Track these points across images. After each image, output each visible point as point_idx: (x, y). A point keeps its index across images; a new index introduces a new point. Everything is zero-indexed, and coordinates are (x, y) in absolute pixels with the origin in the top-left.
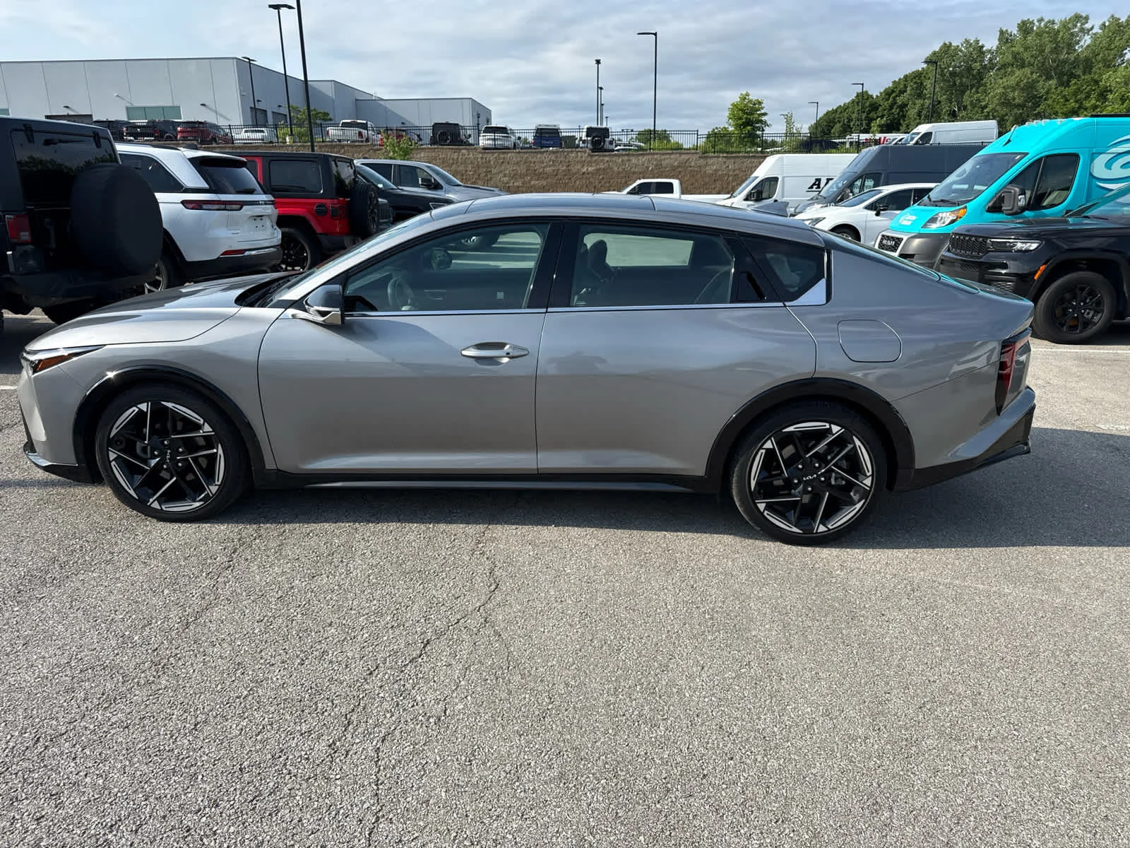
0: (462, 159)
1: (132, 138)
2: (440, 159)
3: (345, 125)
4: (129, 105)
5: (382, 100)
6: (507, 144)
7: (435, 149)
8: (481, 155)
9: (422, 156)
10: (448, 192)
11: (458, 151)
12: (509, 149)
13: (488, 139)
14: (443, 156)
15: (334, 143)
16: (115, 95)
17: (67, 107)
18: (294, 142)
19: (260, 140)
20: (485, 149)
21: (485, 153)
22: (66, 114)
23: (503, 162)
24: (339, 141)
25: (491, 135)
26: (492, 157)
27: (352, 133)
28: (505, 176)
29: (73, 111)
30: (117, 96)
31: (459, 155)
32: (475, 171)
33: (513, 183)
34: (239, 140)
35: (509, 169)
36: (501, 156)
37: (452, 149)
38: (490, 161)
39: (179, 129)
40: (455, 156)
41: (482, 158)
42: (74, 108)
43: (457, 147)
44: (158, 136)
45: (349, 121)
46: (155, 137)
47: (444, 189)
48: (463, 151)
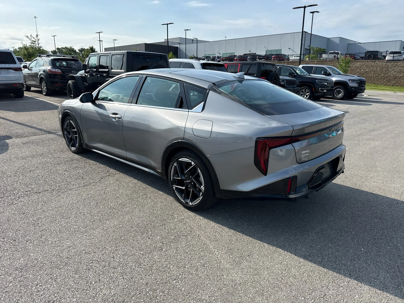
0: (375, 65)
1: (259, 60)
2: (365, 65)
3: (330, 53)
4: (267, 50)
5: (360, 43)
6: (400, 58)
7: (364, 61)
8: (385, 63)
9: (358, 64)
10: (333, 77)
11: (375, 62)
12: (401, 60)
13: (391, 57)
14: (367, 64)
15: (324, 60)
16: (264, 46)
17: (250, 51)
18: (309, 60)
19: (298, 59)
20: (388, 61)
21: (387, 62)
22: (249, 53)
23: (395, 66)
24: (326, 59)
25: (392, 55)
26: (390, 64)
27: (332, 56)
28: (395, 72)
29: (251, 52)
30: (264, 47)
31: (374, 64)
32: (381, 70)
33: (399, 75)
34: (291, 59)
35: (397, 69)
36: (395, 63)
37: (372, 61)
38: (389, 66)
39: (273, 56)
40: (373, 64)
41: (385, 65)
42: (252, 51)
43: (374, 60)
44: (266, 59)
45: (333, 52)
46: (265, 59)
47: (332, 75)
48: (377, 62)
